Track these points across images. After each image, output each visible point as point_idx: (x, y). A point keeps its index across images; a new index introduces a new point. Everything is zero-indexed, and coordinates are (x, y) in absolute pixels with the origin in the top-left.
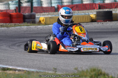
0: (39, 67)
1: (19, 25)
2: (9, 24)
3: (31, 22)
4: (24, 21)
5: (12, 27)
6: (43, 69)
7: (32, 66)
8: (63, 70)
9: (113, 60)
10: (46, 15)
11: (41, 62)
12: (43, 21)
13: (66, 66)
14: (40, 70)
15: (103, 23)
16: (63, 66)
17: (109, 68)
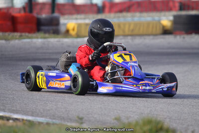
0: (54, 116)
1: (28, 36)
2: (9, 35)
3: (51, 31)
4: (38, 30)
5: (16, 39)
6: (61, 119)
7: (41, 113)
8: (98, 122)
9: (192, 106)
10: (81, 19)
11: (58, 106)
12: (73, 30)
13: (105, 114)
14: (54, 121)
15: (184, 38)
16: (99, 114)
17: (183, 120)
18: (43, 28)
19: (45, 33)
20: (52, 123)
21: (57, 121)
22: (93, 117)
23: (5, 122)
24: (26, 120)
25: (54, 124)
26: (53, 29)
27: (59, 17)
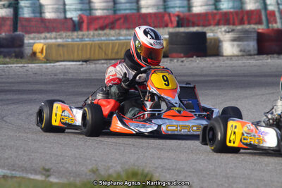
0: (13, 166)
3: (14, 54)
6: (23, 170)
8: (70, 173)
9: (192, 150)
10: (51, 38)
11: (20, 152)
12: (42, 52)
13: (79, 163)
14: (13, 172)
15: (182, 61)
16: (71, 163)
17: (178, 170)
19: (5, 57)
20: (10, 175)
21: (17, 173)
22: (64, 167)
25: (12, 177)
26: (15, 52)
27: (23, 36)
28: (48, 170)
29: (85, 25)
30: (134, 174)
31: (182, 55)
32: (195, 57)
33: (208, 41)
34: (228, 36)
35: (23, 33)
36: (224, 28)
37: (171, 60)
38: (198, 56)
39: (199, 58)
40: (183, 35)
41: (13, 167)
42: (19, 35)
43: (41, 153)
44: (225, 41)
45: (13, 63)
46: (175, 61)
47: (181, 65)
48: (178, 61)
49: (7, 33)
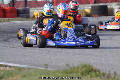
1: (12, 19)
2: (2, 19)
3: (25, 17)
4: (18, 16)
5: (6, 22)
6: (35, 65)
7: (24, 62)
8: (55, 66)
9: (106, 56)
11: (33, 58)
12: (37, 15)
13: (59, 62)
14: (31, 66)
15: (98, 18)
16: (55, 62)
17: (101, 64)
18: (20, 15)
19: (22, 18)
20: (30, 68)
21: (33, 66)
22: (52, 64)
23: (4, 68)
24: (16, 67)
26: (26, 16)
27: (29, 9)
28: (47, 65)
29: (55, 3)
30: (85, 66)
31: (97, 15)
32: (103, 16)
33: (108, 9)
34: (117, 7)
35: (29, 8)
36: (115, 4)
37: (92, 18)
38: (104, 16)
39: (105, 17)
40: (98, 7)
41: (30, 64)
42: (28, 8)
43: (42, 58)
44: (116, 9)
45: (26, 20)
46: (95, 18)
47: (97, 20)
48: (96, 18)
49: (22, 8)
